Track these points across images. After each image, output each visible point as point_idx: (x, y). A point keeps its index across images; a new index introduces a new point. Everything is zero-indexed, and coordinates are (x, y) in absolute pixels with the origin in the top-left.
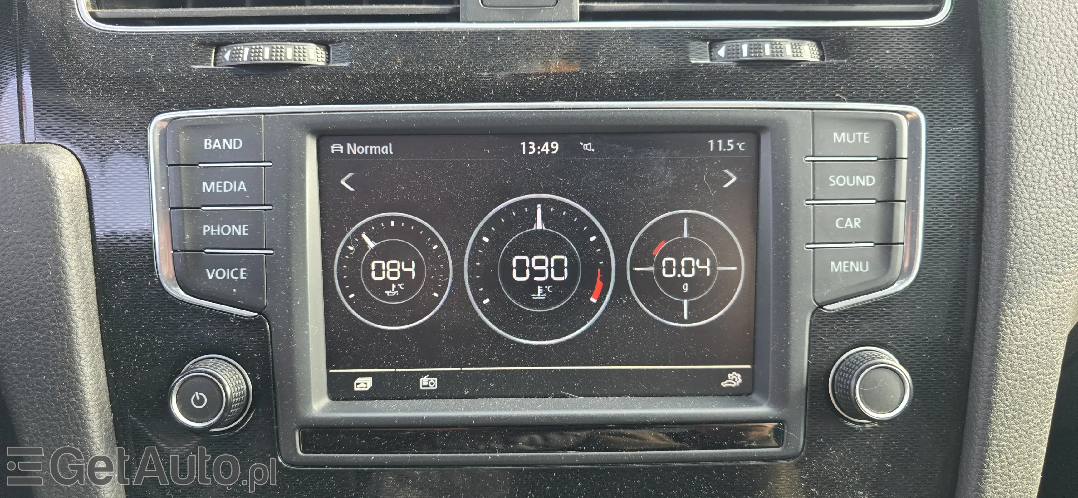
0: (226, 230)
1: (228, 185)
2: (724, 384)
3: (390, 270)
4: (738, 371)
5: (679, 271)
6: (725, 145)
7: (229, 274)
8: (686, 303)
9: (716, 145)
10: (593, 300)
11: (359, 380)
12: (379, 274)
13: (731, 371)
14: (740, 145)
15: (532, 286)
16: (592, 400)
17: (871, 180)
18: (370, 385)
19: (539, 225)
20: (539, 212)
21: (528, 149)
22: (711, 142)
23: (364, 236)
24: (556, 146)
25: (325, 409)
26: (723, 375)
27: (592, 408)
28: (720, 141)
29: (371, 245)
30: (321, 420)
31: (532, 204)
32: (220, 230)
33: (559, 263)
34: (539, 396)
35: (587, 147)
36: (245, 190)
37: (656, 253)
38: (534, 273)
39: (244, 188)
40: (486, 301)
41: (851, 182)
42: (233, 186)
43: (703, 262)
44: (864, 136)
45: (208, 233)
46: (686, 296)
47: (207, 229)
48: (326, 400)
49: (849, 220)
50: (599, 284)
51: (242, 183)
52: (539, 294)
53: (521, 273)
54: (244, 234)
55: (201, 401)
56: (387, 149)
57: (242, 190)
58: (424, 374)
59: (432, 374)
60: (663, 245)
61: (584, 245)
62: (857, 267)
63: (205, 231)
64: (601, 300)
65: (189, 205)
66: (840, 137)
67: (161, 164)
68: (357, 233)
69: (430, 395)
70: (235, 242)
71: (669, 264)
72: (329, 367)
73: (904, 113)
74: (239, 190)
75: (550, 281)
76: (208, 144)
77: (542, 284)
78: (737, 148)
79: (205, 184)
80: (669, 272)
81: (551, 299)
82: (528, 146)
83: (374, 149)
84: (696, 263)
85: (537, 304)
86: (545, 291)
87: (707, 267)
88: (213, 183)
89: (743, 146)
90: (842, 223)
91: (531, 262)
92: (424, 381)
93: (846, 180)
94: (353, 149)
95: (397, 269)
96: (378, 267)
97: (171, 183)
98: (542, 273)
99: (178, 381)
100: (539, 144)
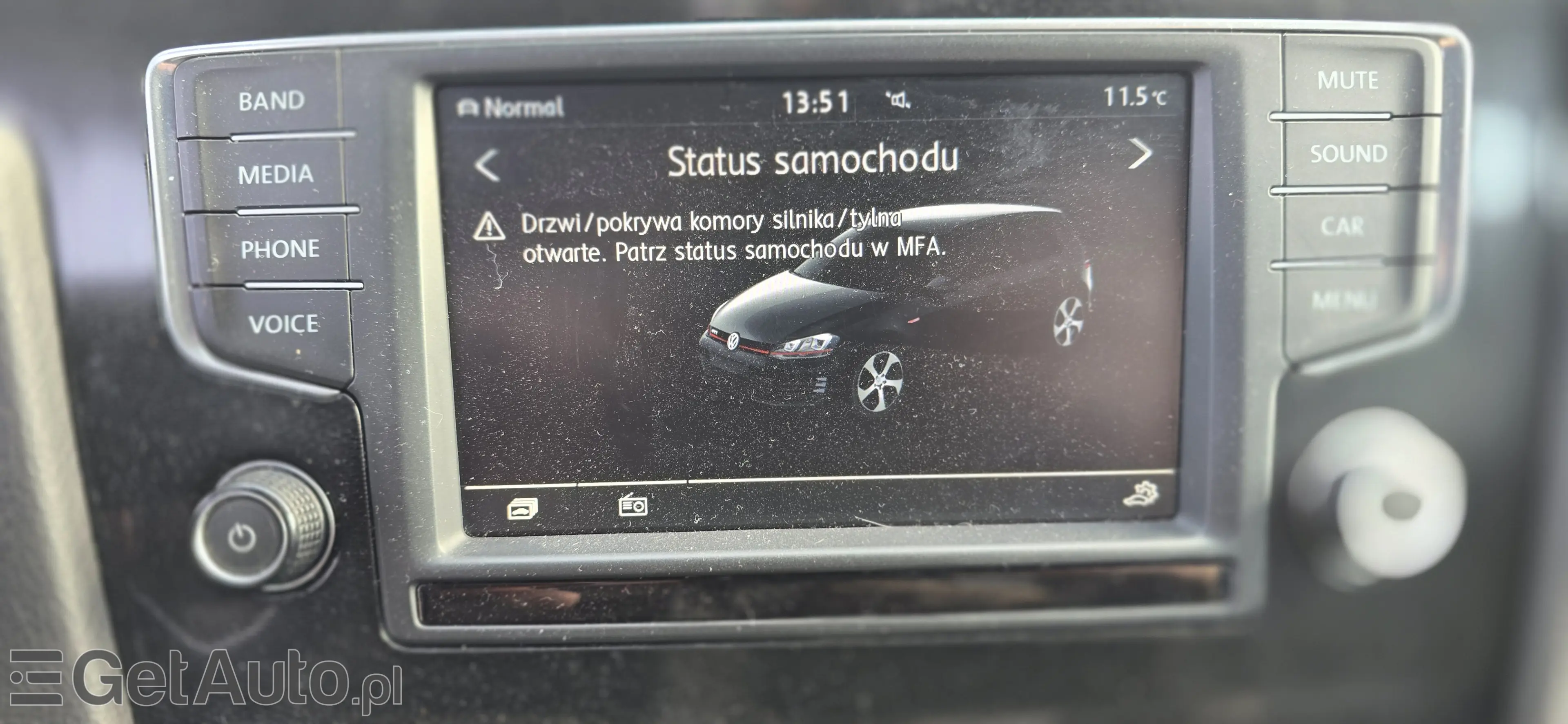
0: (280, 249)
1: (281, 171)
2: (1128, 501)
4: (1151, 478)
6: (1132, 96)
7: (288, 324)
9: (1118, 96)
11: (516, 502)
13: (1140, 479)
14: (1158, 95)
16: (908, 530)
17: (1380, 153)
21: (796, 105)
22: (1109, 90)
24: (844, 99)
25: (461, 551)
26: (1127, 486)
27: (910, 542)
28: (1124, 90)
30: (453, 569)
31: (804, 199)
32: (270, 250)
34: (820, 526)
35: (899, 100)
36: (312, 180)
39: (310, 177)
41: (1347, 156)
42: (291, 174)
44: (1369, 78)
45: (251, 255)
47: (248, 248)
48: (460, 537)
49: (1343, 221)
51: (306, 168)
54: (312, 255)
55: (246, 538)
56: (553, 108)
57: (306, 181)
58: (626, 490)
59: (639, 492)
62: (1357, 300)
63: (244, 252)
65: (216, 207)
66: (1330, 79)
67: (167, 138)
69: (636, 526)
72: (464, 481)
73: (1437, 38)
74: (300, 180)
76: (245, 102)
78: (1152, 100)
79: (242, 170)
81: (838, 363)
82: (796, 99)
83: (533, 108)
85: (814, 372)
88: (256, 169)
89: (1163, 98)
90: (1332, 226)
92: (625, 502)
93: (1340, 153)
94: (496, 108)
97: (185, 168)
99: (206, 506)
100: (813, 94)
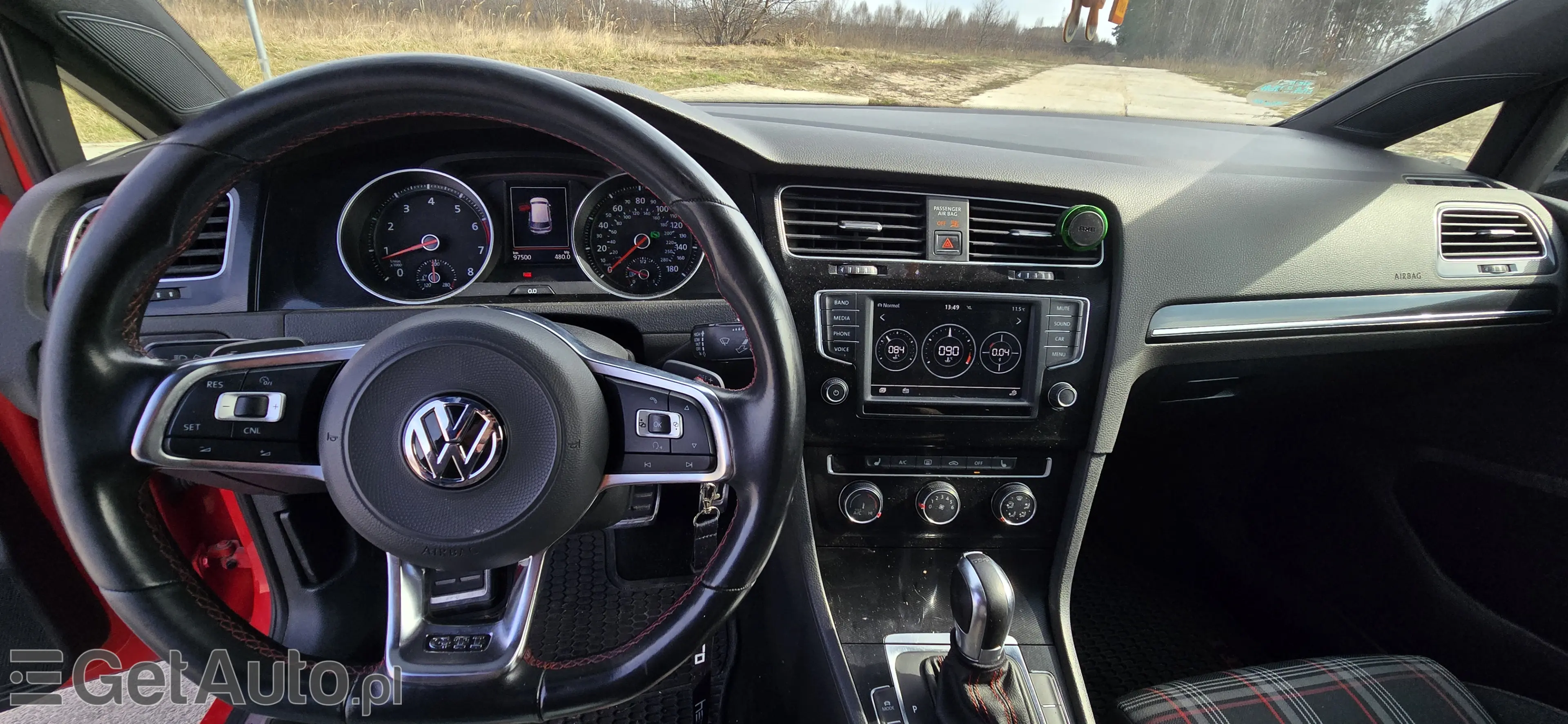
0: (842, 334)
1: (843, 317)
2: (1010, 394)
3: (895, 350)
4: (1016, 390)
5: (998, 354)
6: (1018, 310)
7: (843, 349)
8: (999, 365)
9: (1015, 309)
10: (967, 363)
11: (881, 389)
12: (891, 351)
13: (1013, 390)
14: (1023, 309)
15: (945, 357)
16: (964, 399)
17: (1068, 324)
18: (885, 391)
19: (950, 335)
20: (950, 330)
21: (948, 308)
22: (1013, 307)
23: (887, 337)
24: (958, 307)
25: (871, 398)
26: (1010, 391)
27: (964, 401)
28: (1016, 307)
29: (889, 340)
30: (871, 401)
31: (948, 327)
32: (839, 334)
33: (956, 349)
34: (945, 397)
35: (969, 308)
37: (991, 347)
38: (947, 353)
39: (848, 319)
40: (929, 362)
41: (1062, 324)
42: (845, 318)
43: (1007, 351)
44: (1067, 308)
45: (836, 335)
46: (1000, 363)
47: (835, 333)
48: (871, 396)
49: (1059, 338)
50: (970, 357)
51: (848, 317)
52: (948, 361)
53: (942, 352)
54: (848, 335)
55: (836, 394)
56: (898, 306)
58: (905, 388)
59: (907, 388)
60: (993, 344)
61: (964, 341)
62: (1061, 354)
64: (970, 363)
65: (829, 324)
66: (1059, 308)
68: (885, 335)
69: (907, 395)
70: (845, 338)
71: (995, 351)
72: (872, 384)
73: (1083, 300)
75: (952, 356)
76: (836, 302)
77: (949, 357)
79: (834, 316)
80: (995, 354)
81: (952, 362)
82: (948, 306)
83: (894, 306)
84: (1004, 351)
85: (947, 364)
86: (950, 359)
87: (1008, 353)
88: (837, 316)
90: (1057, 339)
91: (946, 349)
92: (904, 390)
93: (1060, 324)
94: (885, 305)
95: (898, 350)
96: (891, 348)
97: (823, 316)
98: (949, 353)
99: (828, 388)
100: (952, 307)
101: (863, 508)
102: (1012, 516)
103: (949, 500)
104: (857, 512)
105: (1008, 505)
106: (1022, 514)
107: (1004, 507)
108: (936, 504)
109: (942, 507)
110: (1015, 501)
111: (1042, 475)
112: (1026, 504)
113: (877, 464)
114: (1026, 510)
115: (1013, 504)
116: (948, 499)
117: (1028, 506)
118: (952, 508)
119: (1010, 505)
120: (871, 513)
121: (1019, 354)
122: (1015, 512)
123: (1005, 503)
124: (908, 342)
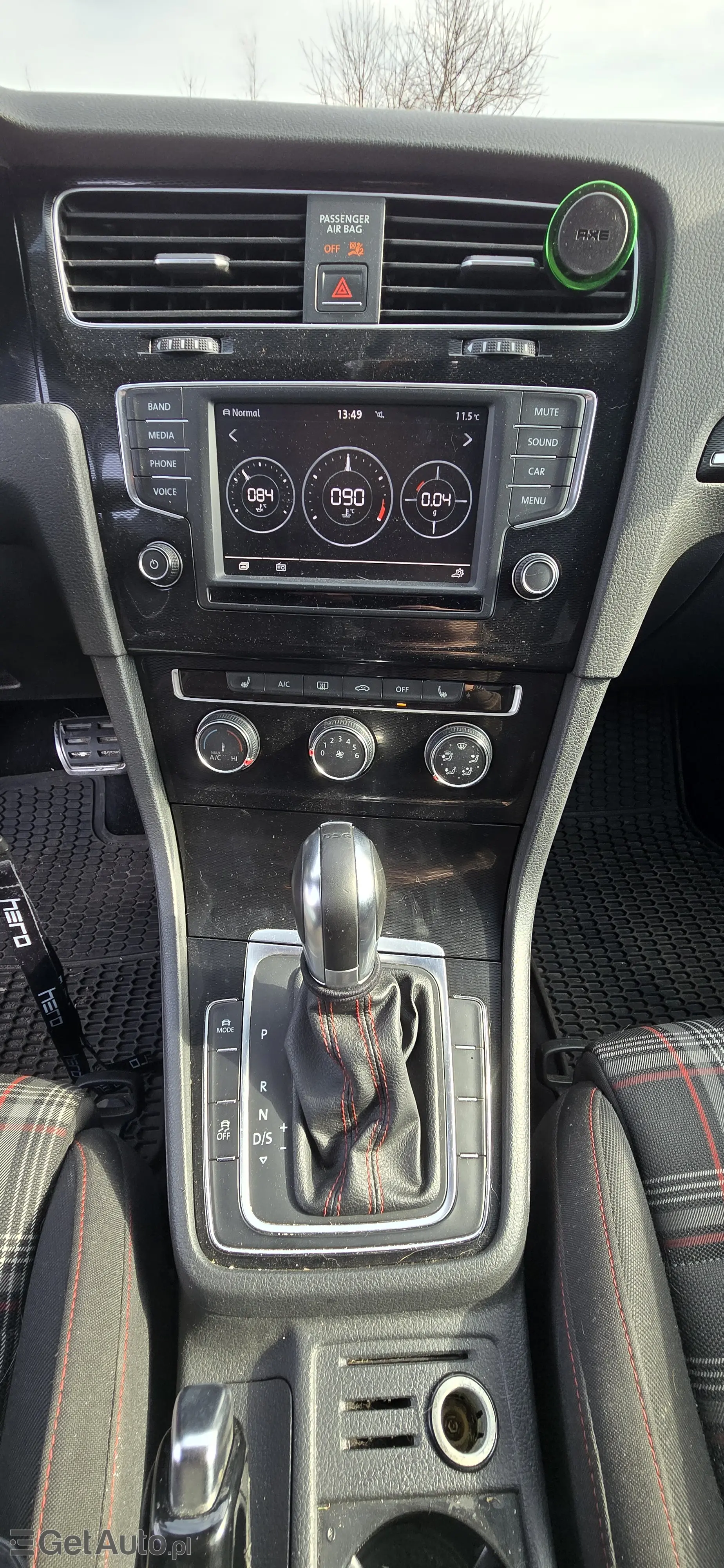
0: (163, 464)
1: (163, 434)
2: (454, 576)
3: (259, 495)
4: (462, 567)
5: (431, 502)
6: (466, 416)
7: (166, 492)
8: (434, 523)
9: (461, 416)
10: (379, 519)
11: (242, 563)
12: (252, 497)
13: (458, 567)
14: (476, 416)
15: (342, 508)
16: (374, 581)
17: (555, 442)
18: (248, 567)
19: (348, 468)
20: (348, 459)
21: (343, 415)
22: (458, 413)
23: (243, 472)
24: (360, 413)
25: (222, 577)
26: (453, 570)
27: (373, 584)
28: (464, 413)
29: (247, 478)
30: (220, 582)
31: (344, 453)
32: (160, 464)
33: (359, 494)
34: (344, 578)
35: (380, 415)
37: (418, 489)
38: (344, 500)
39: (173, 437)
40: (315, 518)
41: (542, 443)
42: (166, 435)
43: (447, 497)
44: (555, 411)
45: (154, 465)
46: (434, 519)
47: (152, 463)
48: (223, 573)
49: (537, 469)
50: (383, 508)
51: (171, 433)
52: (347, 515)
53: (336, 500)
54: (174, 466)
55: (154, 566)
56: (256, 414)
58: (279, 561)
59: (283, 562)
60: (423, 484)
61: (375, 482)
62: (538, 501)
63: (151, 464)
64: (383, 519)
65: (141, 447)
66: (539, 412)
67: (124, 420)
68: (239, 470)
69: (282, 574)
70: (168, 471)
71: (426, 497)
72: (224, 556)
73: (584, 396)
74: (170, 438)
75: (353, 506)
76: (150, 407)
77: (348, 507)
78: (474, 418)
79: (150, 433)
80: (426, 502)
81: (354, 518)
82: (342, 412)
83: (249, 413)
84: (442, 497)
85: (344, 520)
86: (350, 512)
87: (449, 500)
88: (154, 433)
89: (478, 417)
90: (532, 471)
91: (342, 493)
92: (278, 566)
93: (539, 441)
94: (236, 413)
95: (263, 495)
96: (252, 492)
97: (130, 431)
98: (348, 501)
99: (141, 555)
100: (350, 412)
101: (223, 750)
102: (451, 773)
103: (351, 745)
104: (214, 756)
105: (443, 756)
106: (467, 771)
107: (438, 760)
108: (332, 750)
109: (340, 754)
110: (456, 751)
111: (507, 712)
112: (473, 756)
113: (245, 685)
114: (473, 765)
115: (452, 754)
116: (348, 742)
117: (475, 758)
118: (357, 756)
119: (448, 756)
120: (236, 759)
121: (468, 503)
122: (455, 768)
123: (441, 751)
124: (279, 482)
